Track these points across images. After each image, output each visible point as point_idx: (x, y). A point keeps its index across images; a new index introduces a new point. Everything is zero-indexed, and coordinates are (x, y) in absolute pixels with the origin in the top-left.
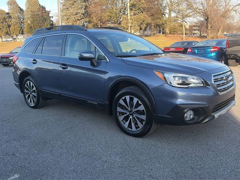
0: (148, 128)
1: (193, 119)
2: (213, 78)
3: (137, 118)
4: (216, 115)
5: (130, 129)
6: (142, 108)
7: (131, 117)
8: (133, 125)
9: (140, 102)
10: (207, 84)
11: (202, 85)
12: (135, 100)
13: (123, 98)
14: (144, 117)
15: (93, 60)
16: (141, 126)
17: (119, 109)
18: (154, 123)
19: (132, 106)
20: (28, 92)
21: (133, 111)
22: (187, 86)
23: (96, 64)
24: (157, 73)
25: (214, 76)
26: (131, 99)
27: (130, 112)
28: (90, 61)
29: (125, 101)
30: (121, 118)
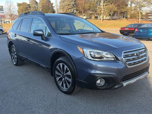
0: (72, 89)
1: (104, 85)
2: (123, 54)
3: (67, 80)
4: (125, 84)
5: (62, 88)
6: (69, 73)
7: (63, 79)
8: (64, 85)
9: (68, 69)
10: (117, 59)
11: (113, 59)
12: (66, 67)
13: (59, 65)
14: (70, 80)
15: (43, 36)
16: (69, 86)
17: (57, 73)
18: (76, 86)
19: (63, 71)
20: (13, 55)
21: (65, 75)
22: (99, 60)
23: (44, 39)
24: (79, 48)
25: (124, 53)
26: (63, 66)
27: (63, 75)
28: (41, 37)
29: (60, 66)
30: (58, 79)
